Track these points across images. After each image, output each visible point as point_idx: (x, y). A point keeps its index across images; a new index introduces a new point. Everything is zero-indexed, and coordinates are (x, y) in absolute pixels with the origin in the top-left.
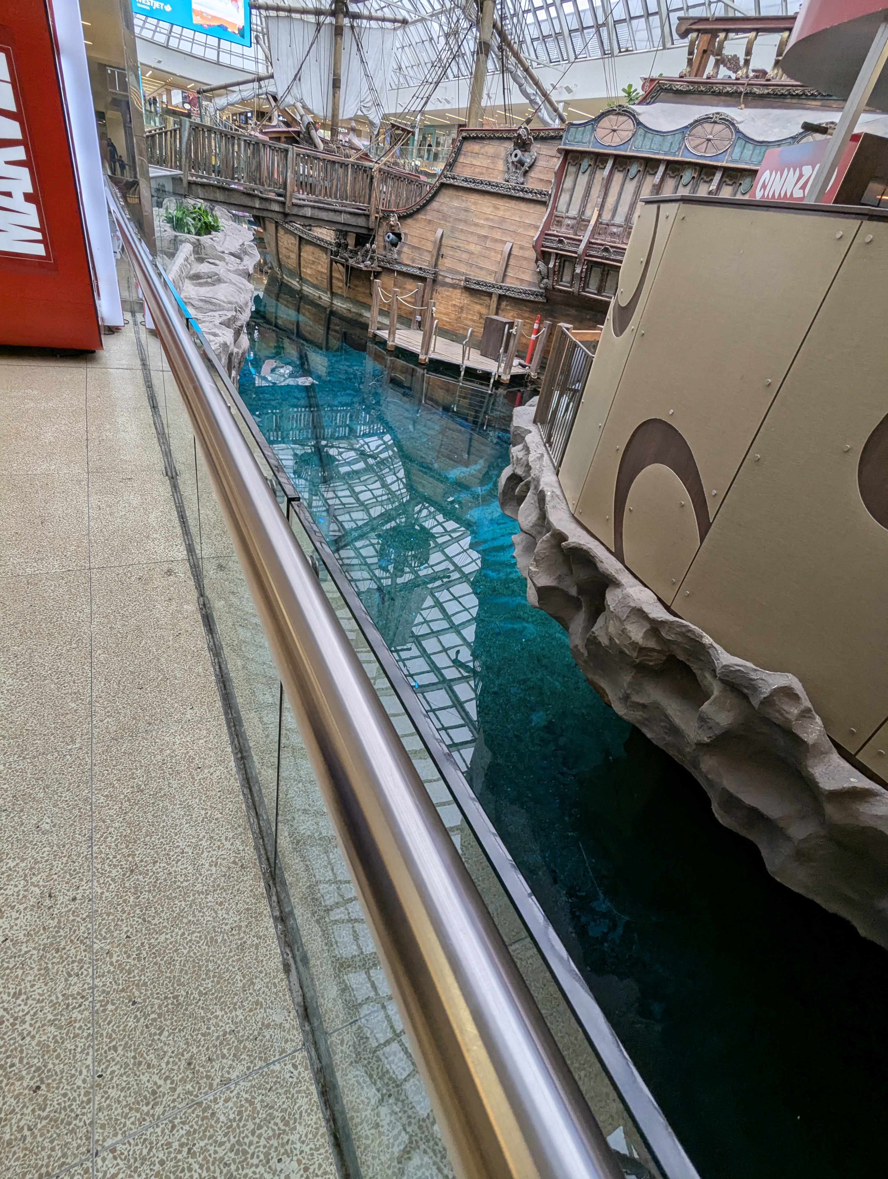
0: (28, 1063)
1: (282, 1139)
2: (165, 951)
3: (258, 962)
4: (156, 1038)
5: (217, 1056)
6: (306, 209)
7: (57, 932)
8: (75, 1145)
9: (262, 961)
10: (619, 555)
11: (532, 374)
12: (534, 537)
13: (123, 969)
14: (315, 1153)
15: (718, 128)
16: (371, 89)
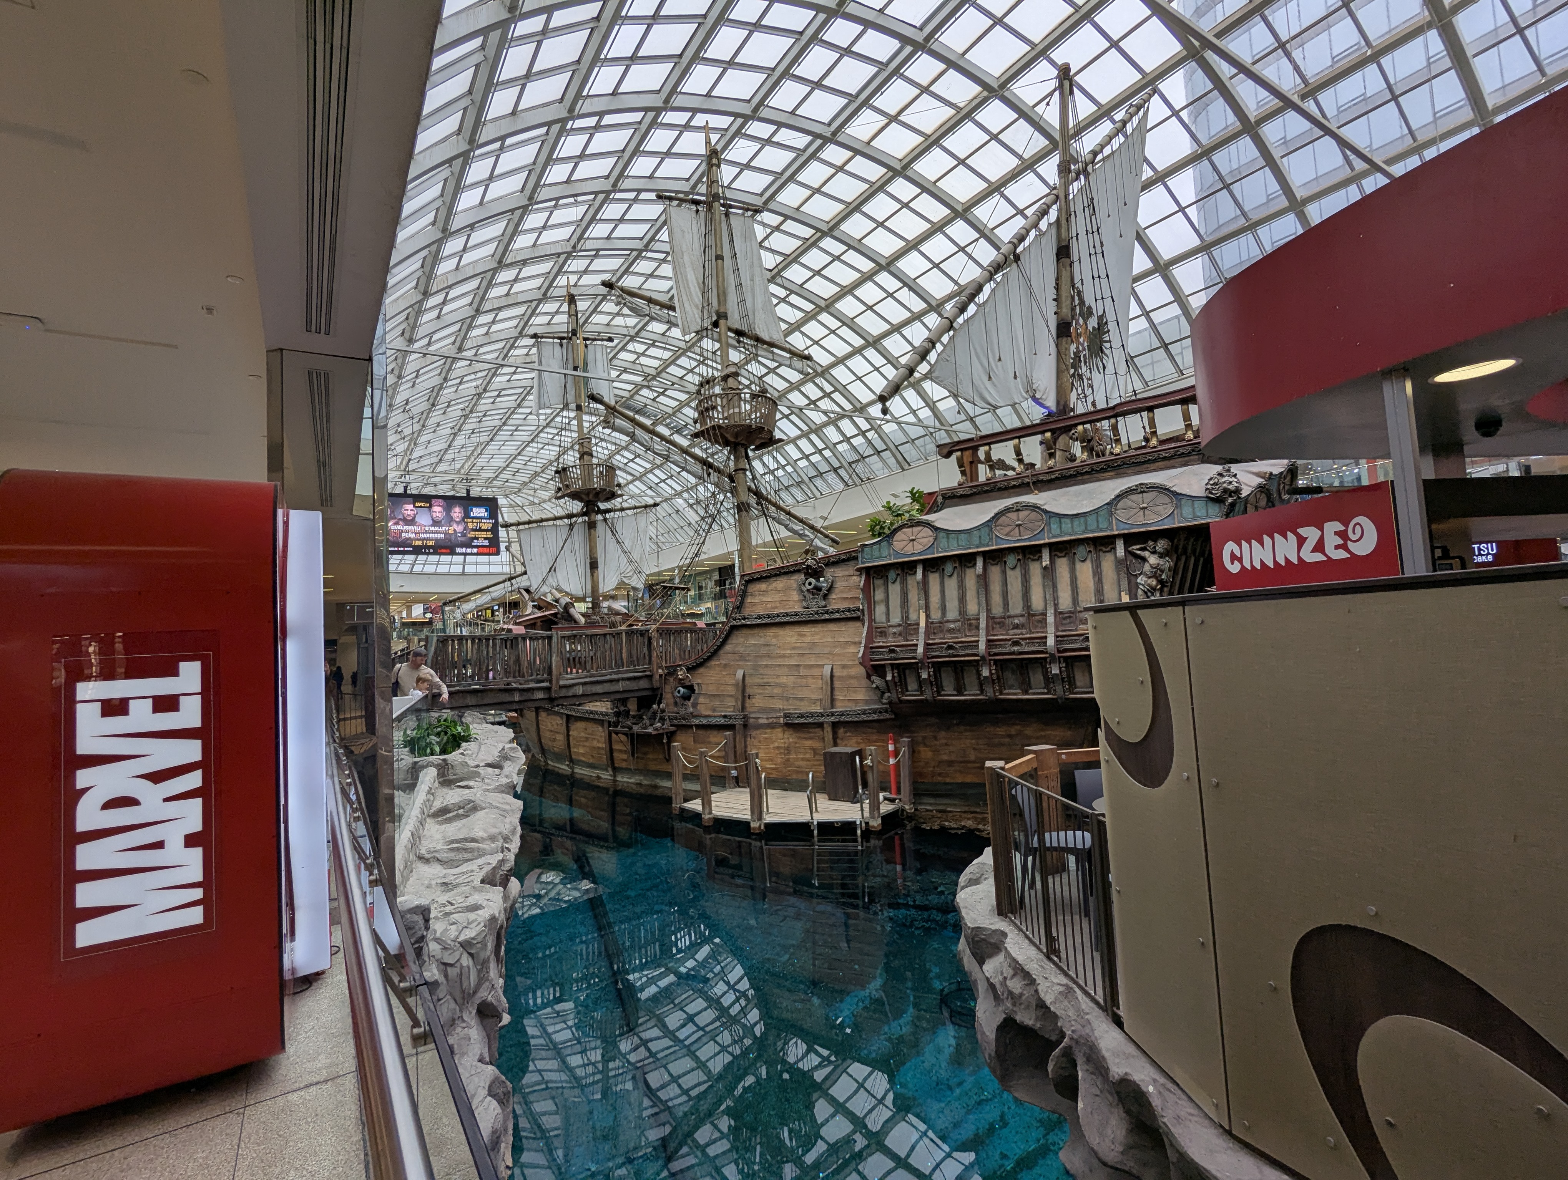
6: (576, 688)
11: (907, 807)
15: (1024, 514)
16: (630, 562)
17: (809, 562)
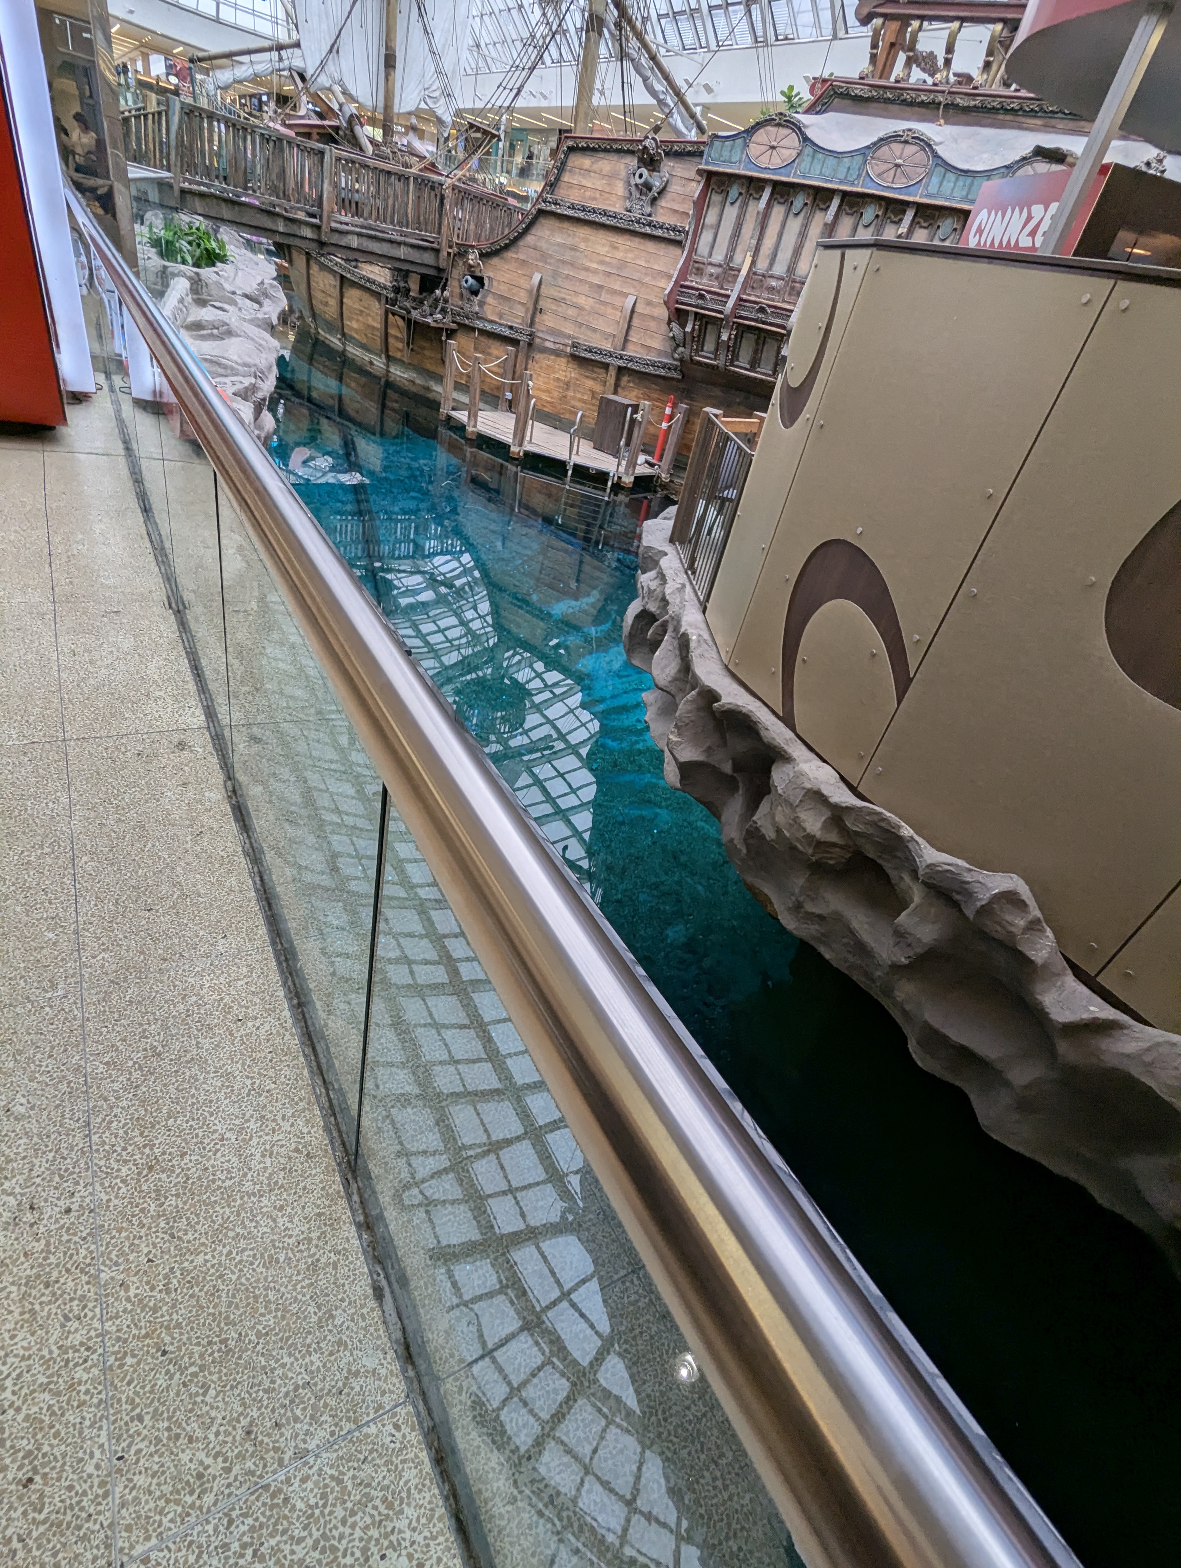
0: (12, 1447)
1: (385, 1527)
2: (204, 1278)
3: (338, 1287)
4: (199, 1399)
5: (288, 1420)
6: (350, 237)
7: (45, 1259)
8: (90, 1557)
9: (343, 1285)
10: (788, 720)
11: (663, 475)
12: (673, 696)
13: (146, 1306)
14: (432, 1543)
15: (910, 149)
16: (439, 73)
17: (647, 143)
